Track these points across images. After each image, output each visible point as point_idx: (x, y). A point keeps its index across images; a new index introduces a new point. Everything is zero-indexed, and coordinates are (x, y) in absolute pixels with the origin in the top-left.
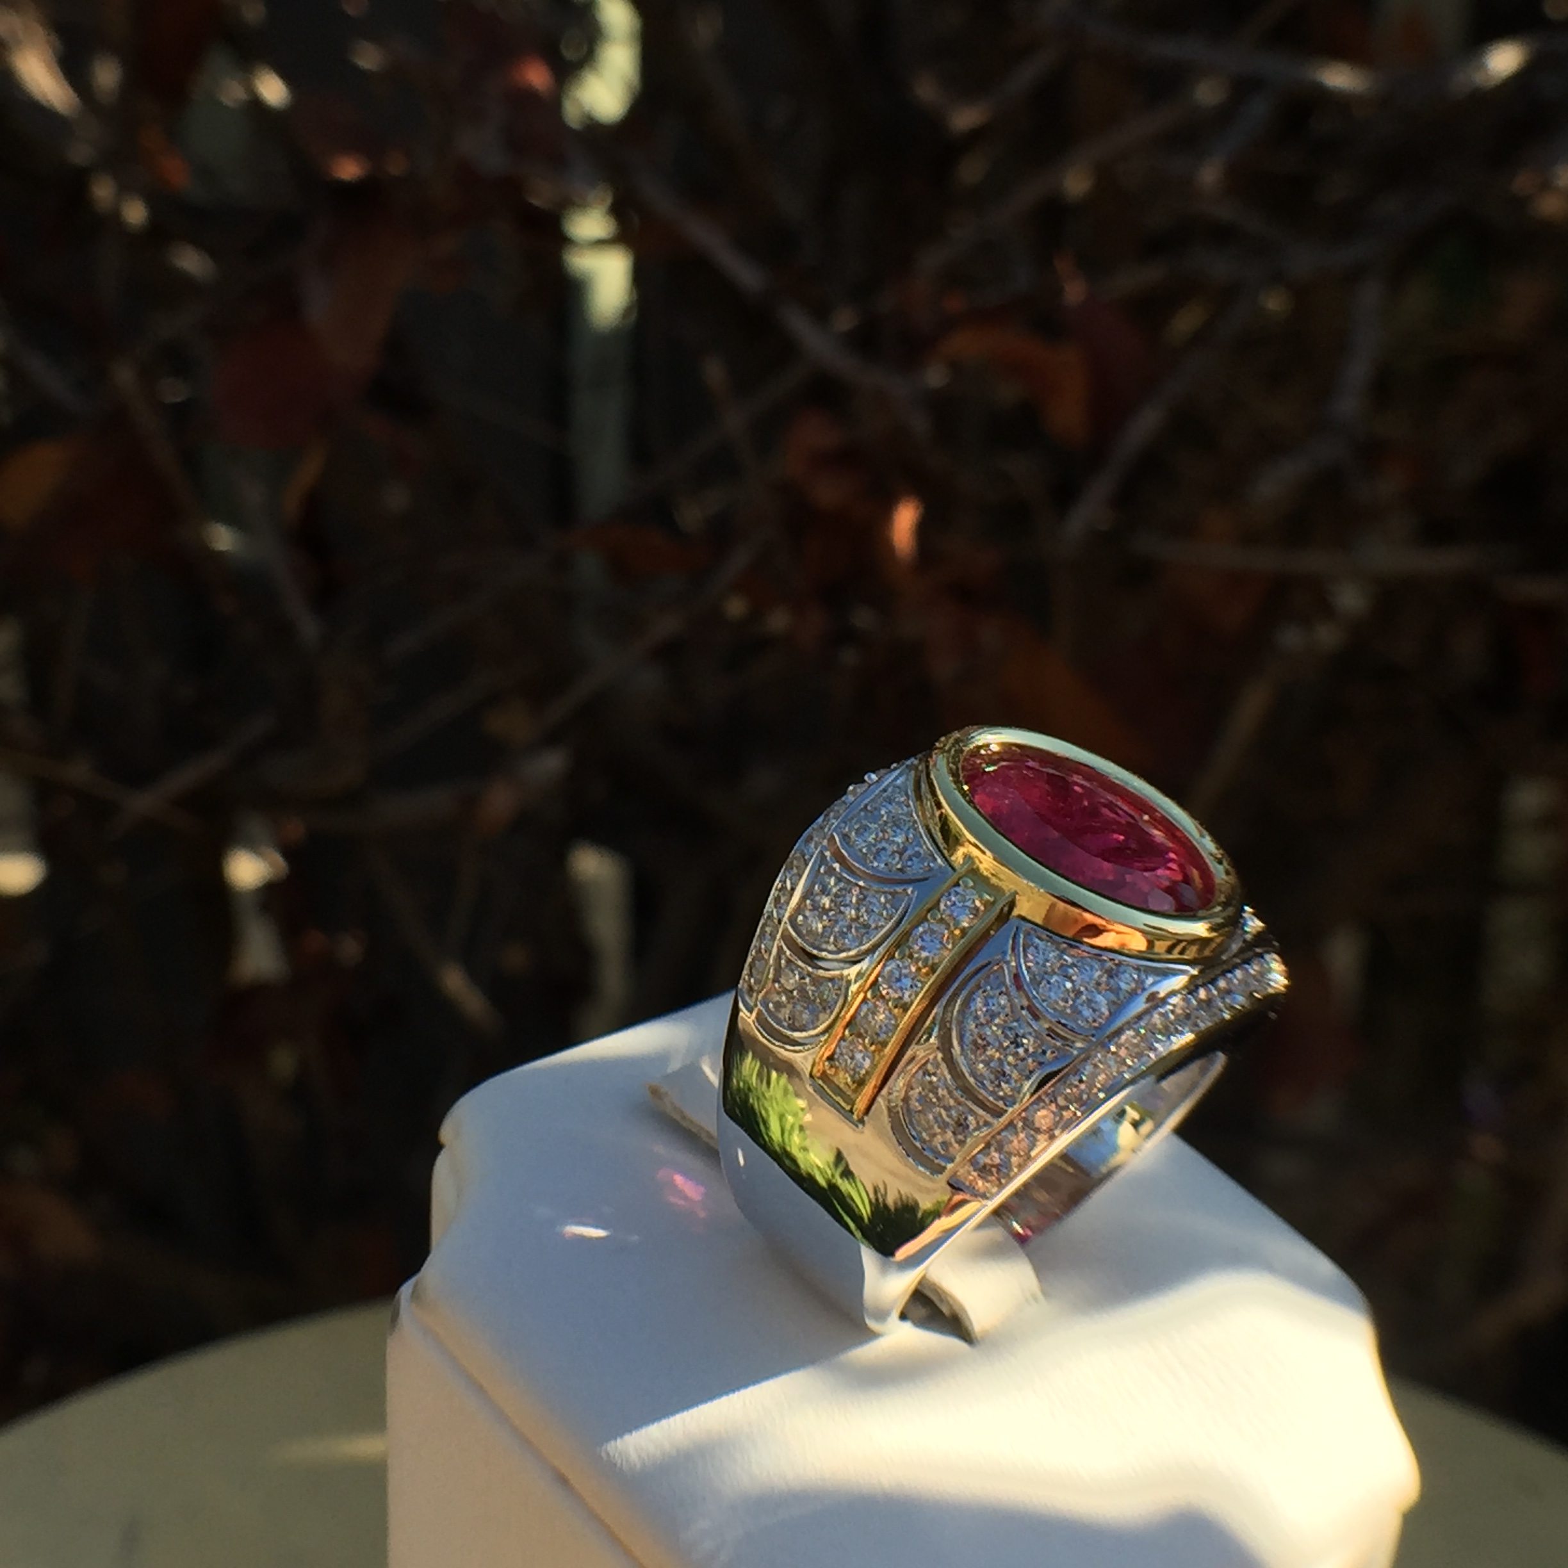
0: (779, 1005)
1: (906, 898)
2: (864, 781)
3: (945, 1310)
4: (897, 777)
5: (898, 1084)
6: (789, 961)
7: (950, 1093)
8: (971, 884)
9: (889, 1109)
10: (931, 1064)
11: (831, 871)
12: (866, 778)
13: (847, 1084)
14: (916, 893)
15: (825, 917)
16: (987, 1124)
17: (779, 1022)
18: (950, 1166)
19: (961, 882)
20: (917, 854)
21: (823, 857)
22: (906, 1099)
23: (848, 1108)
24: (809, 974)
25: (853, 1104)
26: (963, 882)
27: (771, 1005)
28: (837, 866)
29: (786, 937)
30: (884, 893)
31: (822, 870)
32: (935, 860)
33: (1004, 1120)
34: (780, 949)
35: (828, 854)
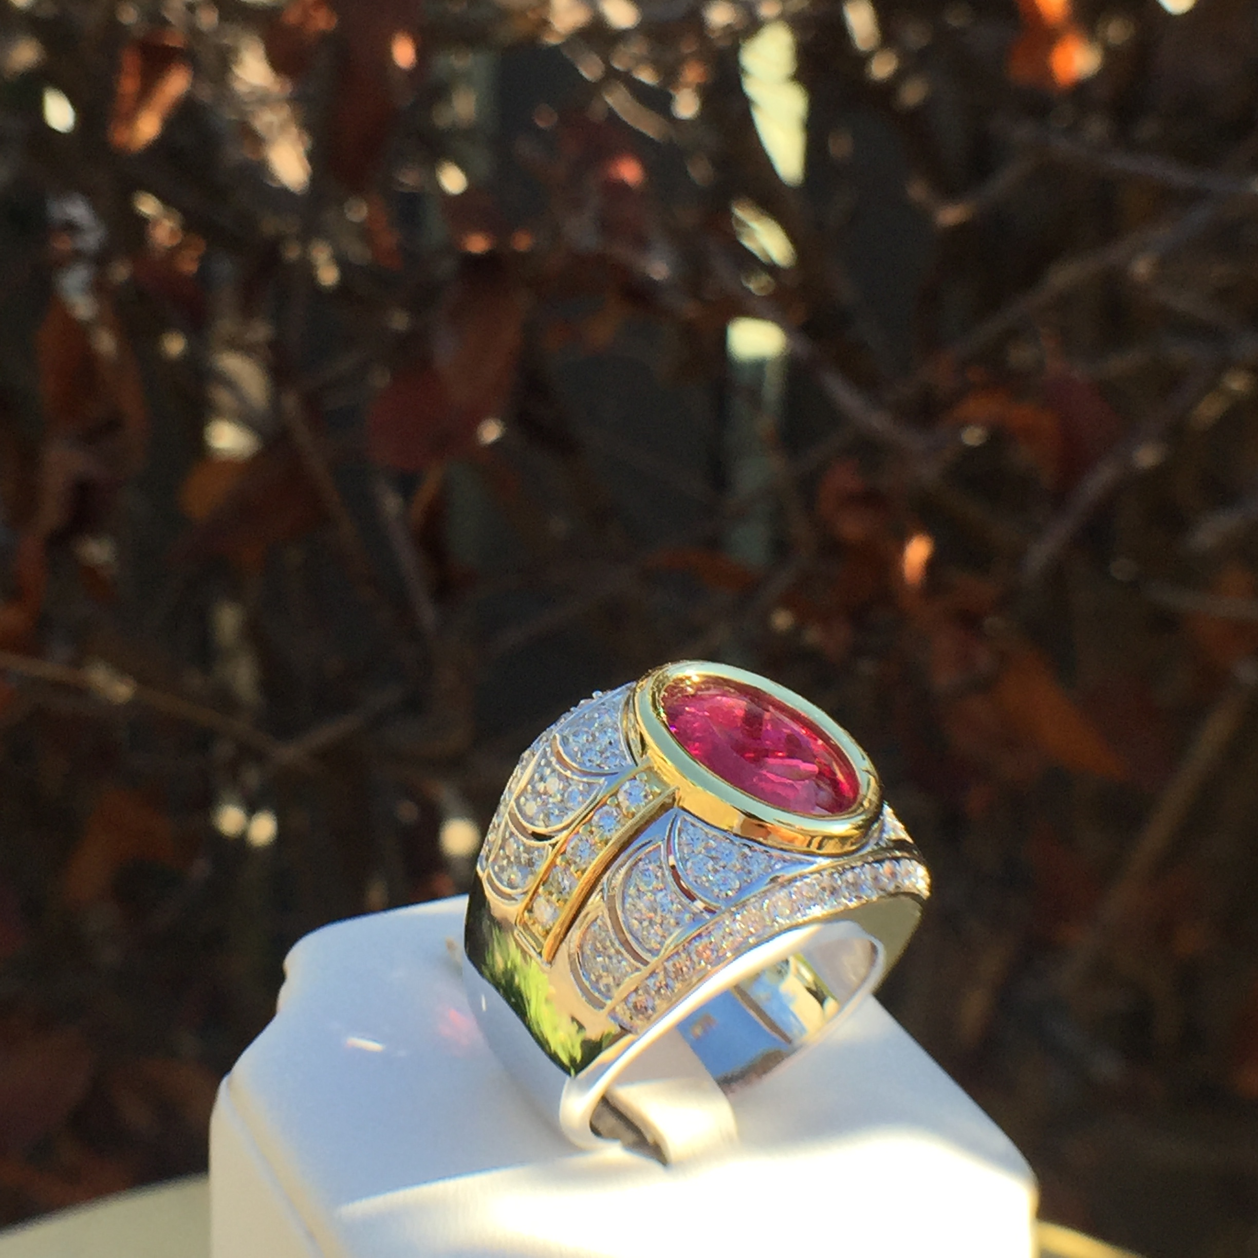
0: (502, 869)
1: (598, 788)
2: (592, 698)
3: (650, 1139)
4: (617, 696)
5: (575, 934)
6: (512, 834)
7: (612, 944)
8: (646, 778)
9: (570, 956)
10: (601, 920)
11: (548, 764)
12: (594, 695)
13: (538, 931)
14: (606, 783)
15: (539, 799)
16: (638, 969)
17: (501, 881)
18: (609, 1002)
19: (637, 777)
20: (614, 755)
21: (545, 751)
22: (581, 947)
23: (538, 950)
24: (524, 845)
25: (542, 947)
26: (639, 777)
27: (496, 868)
28: (553, 760)
29: (512, 815)
30: (583, 782)
31: (543, 763)
32: (625, 759)
33: (649, 968)
34: (507, 825)
35: (548, 749)
